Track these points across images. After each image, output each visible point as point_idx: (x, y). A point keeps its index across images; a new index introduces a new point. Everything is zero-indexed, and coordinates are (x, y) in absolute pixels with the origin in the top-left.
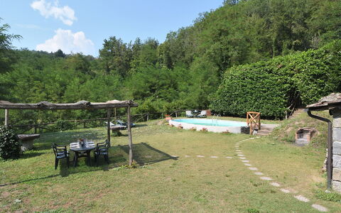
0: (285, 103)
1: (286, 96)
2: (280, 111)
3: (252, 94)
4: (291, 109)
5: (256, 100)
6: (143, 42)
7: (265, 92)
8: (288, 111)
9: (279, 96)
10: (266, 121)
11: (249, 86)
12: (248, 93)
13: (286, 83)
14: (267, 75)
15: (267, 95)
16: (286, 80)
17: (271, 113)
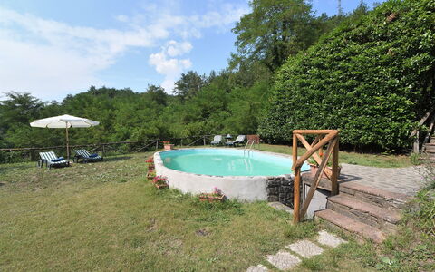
0: (410, 109)
1: (414, 89)
2: (396, 131)
3: (320, 99)
4: (427, 123)
5: (329, 110)
6: (217, 74)
7: (351, 88)
8: (420, 129)
9: (393, 90)
10: (354, 156)
11: (315, 83)
12: (312, 98)
13: (414, 51)
14: (355, 47)
15: (358, 95)
16: (417, 43)
17: (367, 137)
